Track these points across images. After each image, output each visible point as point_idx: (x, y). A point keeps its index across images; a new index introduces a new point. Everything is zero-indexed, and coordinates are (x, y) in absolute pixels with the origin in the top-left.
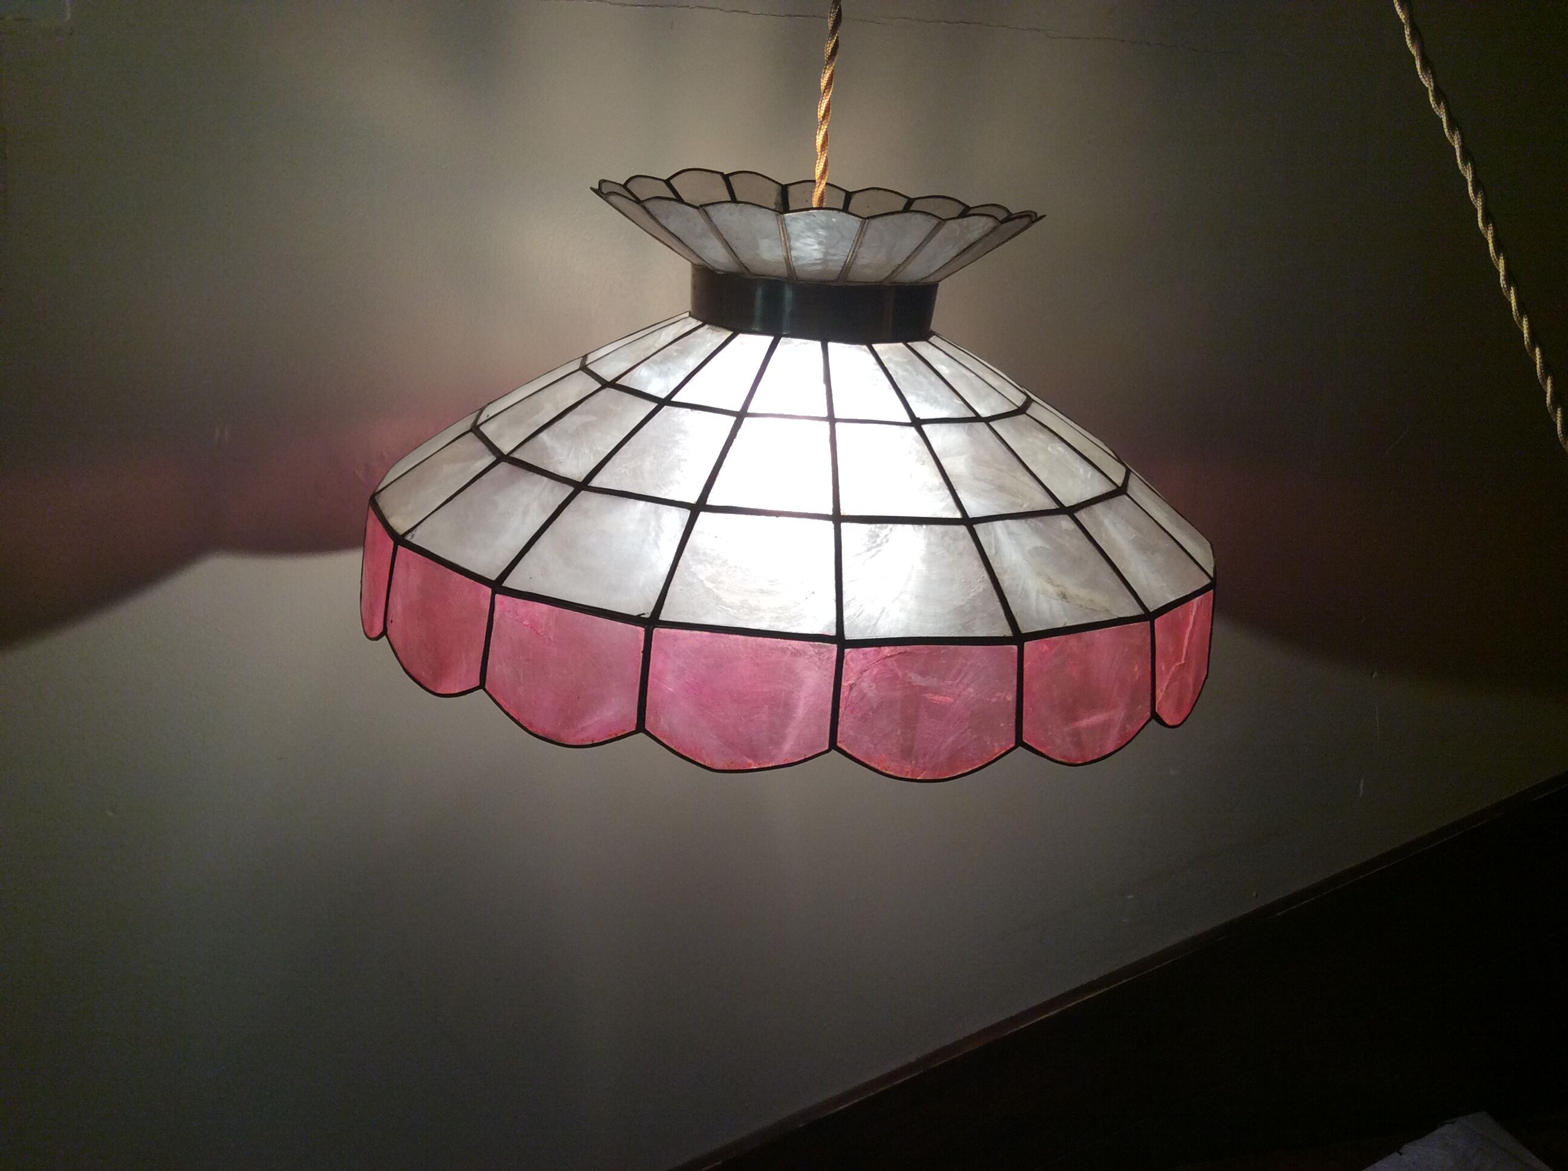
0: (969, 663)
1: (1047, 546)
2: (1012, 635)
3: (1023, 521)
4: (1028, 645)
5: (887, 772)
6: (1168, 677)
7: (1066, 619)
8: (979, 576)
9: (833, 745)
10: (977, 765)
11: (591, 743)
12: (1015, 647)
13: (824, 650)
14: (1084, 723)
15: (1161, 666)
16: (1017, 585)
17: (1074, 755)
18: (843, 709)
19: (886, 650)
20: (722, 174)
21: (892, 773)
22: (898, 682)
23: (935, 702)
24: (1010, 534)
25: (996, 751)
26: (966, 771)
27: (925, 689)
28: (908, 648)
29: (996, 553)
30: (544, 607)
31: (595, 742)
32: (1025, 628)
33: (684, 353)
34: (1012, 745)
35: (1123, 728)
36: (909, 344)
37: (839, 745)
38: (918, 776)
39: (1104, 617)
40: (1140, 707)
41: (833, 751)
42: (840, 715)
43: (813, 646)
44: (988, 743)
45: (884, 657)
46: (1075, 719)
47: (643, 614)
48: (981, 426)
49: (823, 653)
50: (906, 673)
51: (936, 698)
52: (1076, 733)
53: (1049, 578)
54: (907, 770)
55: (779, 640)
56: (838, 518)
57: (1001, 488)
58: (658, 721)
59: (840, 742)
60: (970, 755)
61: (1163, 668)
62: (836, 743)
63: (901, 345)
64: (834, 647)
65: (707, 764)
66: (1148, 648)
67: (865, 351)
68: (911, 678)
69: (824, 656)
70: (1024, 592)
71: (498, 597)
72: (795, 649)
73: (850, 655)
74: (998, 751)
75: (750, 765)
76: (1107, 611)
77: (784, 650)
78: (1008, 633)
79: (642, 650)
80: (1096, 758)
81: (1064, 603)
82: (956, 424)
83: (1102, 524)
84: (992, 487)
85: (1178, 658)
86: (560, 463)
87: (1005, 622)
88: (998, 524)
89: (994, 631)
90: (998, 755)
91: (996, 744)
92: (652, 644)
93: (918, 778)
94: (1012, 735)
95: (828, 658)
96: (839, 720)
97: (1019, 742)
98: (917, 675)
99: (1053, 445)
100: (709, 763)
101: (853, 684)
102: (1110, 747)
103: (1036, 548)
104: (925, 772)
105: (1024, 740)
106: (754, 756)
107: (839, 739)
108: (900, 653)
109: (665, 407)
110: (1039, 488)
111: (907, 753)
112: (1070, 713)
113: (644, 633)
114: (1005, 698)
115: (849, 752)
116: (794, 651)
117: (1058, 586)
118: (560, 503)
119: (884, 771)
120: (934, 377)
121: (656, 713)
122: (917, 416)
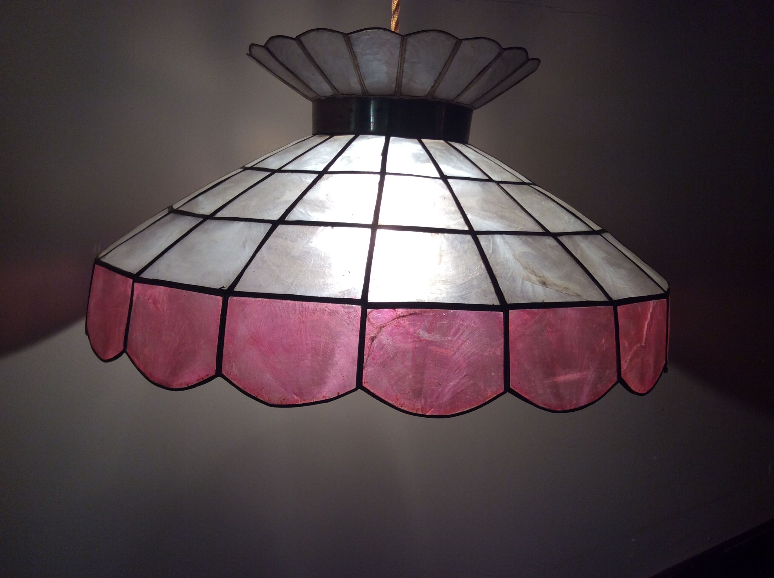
0: (466, 324)
1: (534, 252)
2: (499, 305)
3: (516, 236)
4: (512, 313)
5: (402, 408)
6: (631, 353)
7: (545, 298)
8: (478, 266)
9: (359, 385)
10: (474, 405)
11: (187, 386)
12: (501, 313)
13: (352, 310)
14: (561, 378)
15: (624, 343)
16: (507, 273)
17: (554, 403)
18: (367, 356)
19: (400, 311)
21: (406, 409)
22: (409, 337)
23: (438, 353)
24: (506, 242)
25: (489, 395)
26: (465, 410)
27: (430, 343)
28: (417, 310)
29: (492, 253)
30: (162, 288)
31: (190, 385)
32: (510, 300)
34: (502, 391)
35: (595, 387)
36: (450, 142)
37: (364, 385)
38: (427, 413)
39: (575, 299)
40: (608, 371)
41: (359, 390)
42: (365, 361)
43: (343, 307)
44: (483, 388)
45: (398, 316)
46: (554, 375)
47: (223, 287)
48: (493, 185)
49: (350, 313)
50: (416, 330)
51: (440, 350)
52: (556, 386)
53: (533, 272)
54: (418, 406)
55: (319, 303)
56: (375, 226)
57: (502, 217)
58: (231, 367)
59: (365, 383)
60: (468, 397)
61: (626, 345)
62: (362, 383)
63: (442, 141)
64: (359, 308)
65: (266, 399)
66: (613, 326)
67: (416, 142)
68: (419, 334)
69: (351, 315)
70: (512, 278)
71: (136, 284)
72: (330, 310)
73: (372, 314)
74: (490, 393)
75: (297, 401)
76: (578, 296)
77: (323, 311)
78: (496, 302)
79: (220, 313)
80: (573, 408)
81: (544, 288)
82: (473, 181)
83: (578, 245)
84: (495, 216)
85: (639, 340)
87: (495, 296)
88: (498, 238)
89: (485, 301)
90: (490, 398)
91: (488, 389)
92: (228, 309)
93: (427, 414)
94: (501, 383)
95: (354, 316)
96: (364, 365)
97: (507, 389)
98: (424, 331)
99: (546, 202)
100: (267, 399)
101: (374, 336)
102: (583, 401)
103: (525, 252)
104: (432, 410)
105: (511, 387)
106: (300, 394)
107: (364, 381)
108: (411, 314)
109: (276, 173)
110: (532, 220)
111: (418, 393)
112: (550, 369)
113: (222, 301)
114: (494, 353)
115: (372, 391)
116: (329, 311)
117: (540, 277)
119: (400, 407)
120: (462, 158)
121: (230, 361)
122: (445, 174)
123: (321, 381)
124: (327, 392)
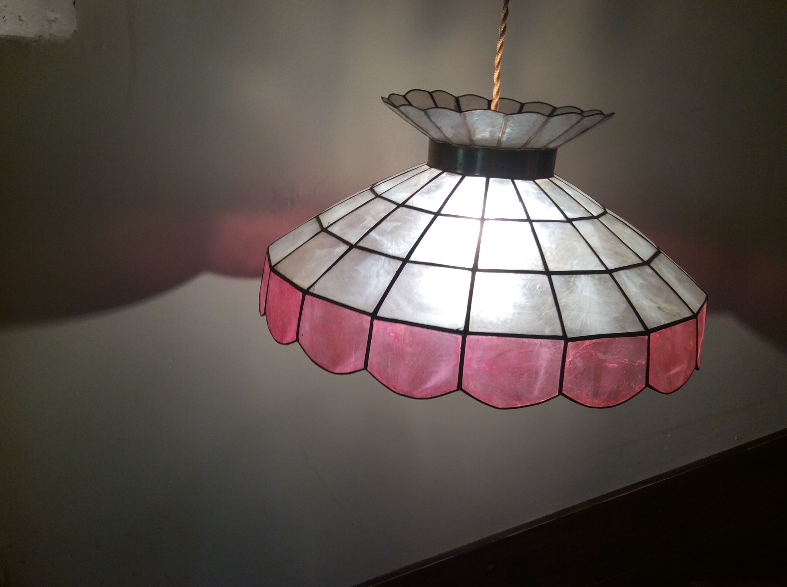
0: (625, 346)
1: (645, 283)
2: (644, 331)
3: (631, 270)
4: (651, 335)
5: (586, 404)
7: (664, 320)
8: (622, 300)
9: (561, 393)
10: (628, 397)
12: (646, 337)
13: (557, 343)
14: (672, 372)
15: (699, 340)
16: (640, 304)
17: (668, 388)
18: (566, 374)
19: (587, 342)
20: (428, 92)
21: (588, 405)
22: (592, 358)
23: (609, 367)
24: (628, 277)
27: (605, 361)
28: (597, 340)
29: (625, 287)
30: (403, 326)
31: (433, 396)
32: (650, 326)
33: (439, 187)
34: (644, 386)
35: (686, 373)
36: (550, 179)
37: (563, 392)
38: (601, 405)
39: (678, 318)
40: (692, 362)
41: (560, 396)
42: (564, 377)
43: (551, 342)
44: (633, 386)
45: (586, 345)
46: (669, 371)
47: (459, 328)
49: (557, 345)
50: (597, 353)
51: (610, 365)
52: (669, 377)
53: (651, 300)
54: (595, 402)
55: (533, 339)
56: (548, 273)
57: (616, 253)
58: (469, 384)
60: (624, 393)
62: (562, 391)
63: (546, 180)
64: (562, 342)
65: (495, 405)
66: (695, 331)
68: (598, 356)
69: (557, 347)
70: (644, 307)
71: (375, 321)
73: (570, 345)
74: (637, 390)
75: (517, 405)
76: (679, 314)
77: (535, 344)
78: (642, 329)
79: (461, 347)
80: (675, 389)
81: (661, 312)
82: (586, 220)
83: (662, 269)
84: (612, 253)
86: (388, 248)
87: (640, 324)
88: (622, 273)
89: (635, 329)
90: (637, 392)
91: (637, 386)
92: (466, 344)
93: (601, 406)
94: (644, 381)
95: (559, 347)
96: (564, 379)
97: (648, 385)
98: (601, 354)
100: (496, 404)
101: (571, 361)
102: (681, 383)
103: (641, 284)
104: (604, 403)
105: (650, 384)
106: (519, 400)
107: (563, 389)
108: (594, 343)
109: (438, 217)
110: (631, 252)
111: (596, 394)
112: (668, 368)
113: (461, 338)
114: (642, 363)
115: (568, 395)
116: (541, 345)
117: (656, 303)
119: (584, 404)
120: (567, 196)
121: (468, 380)
122: (568, 217)
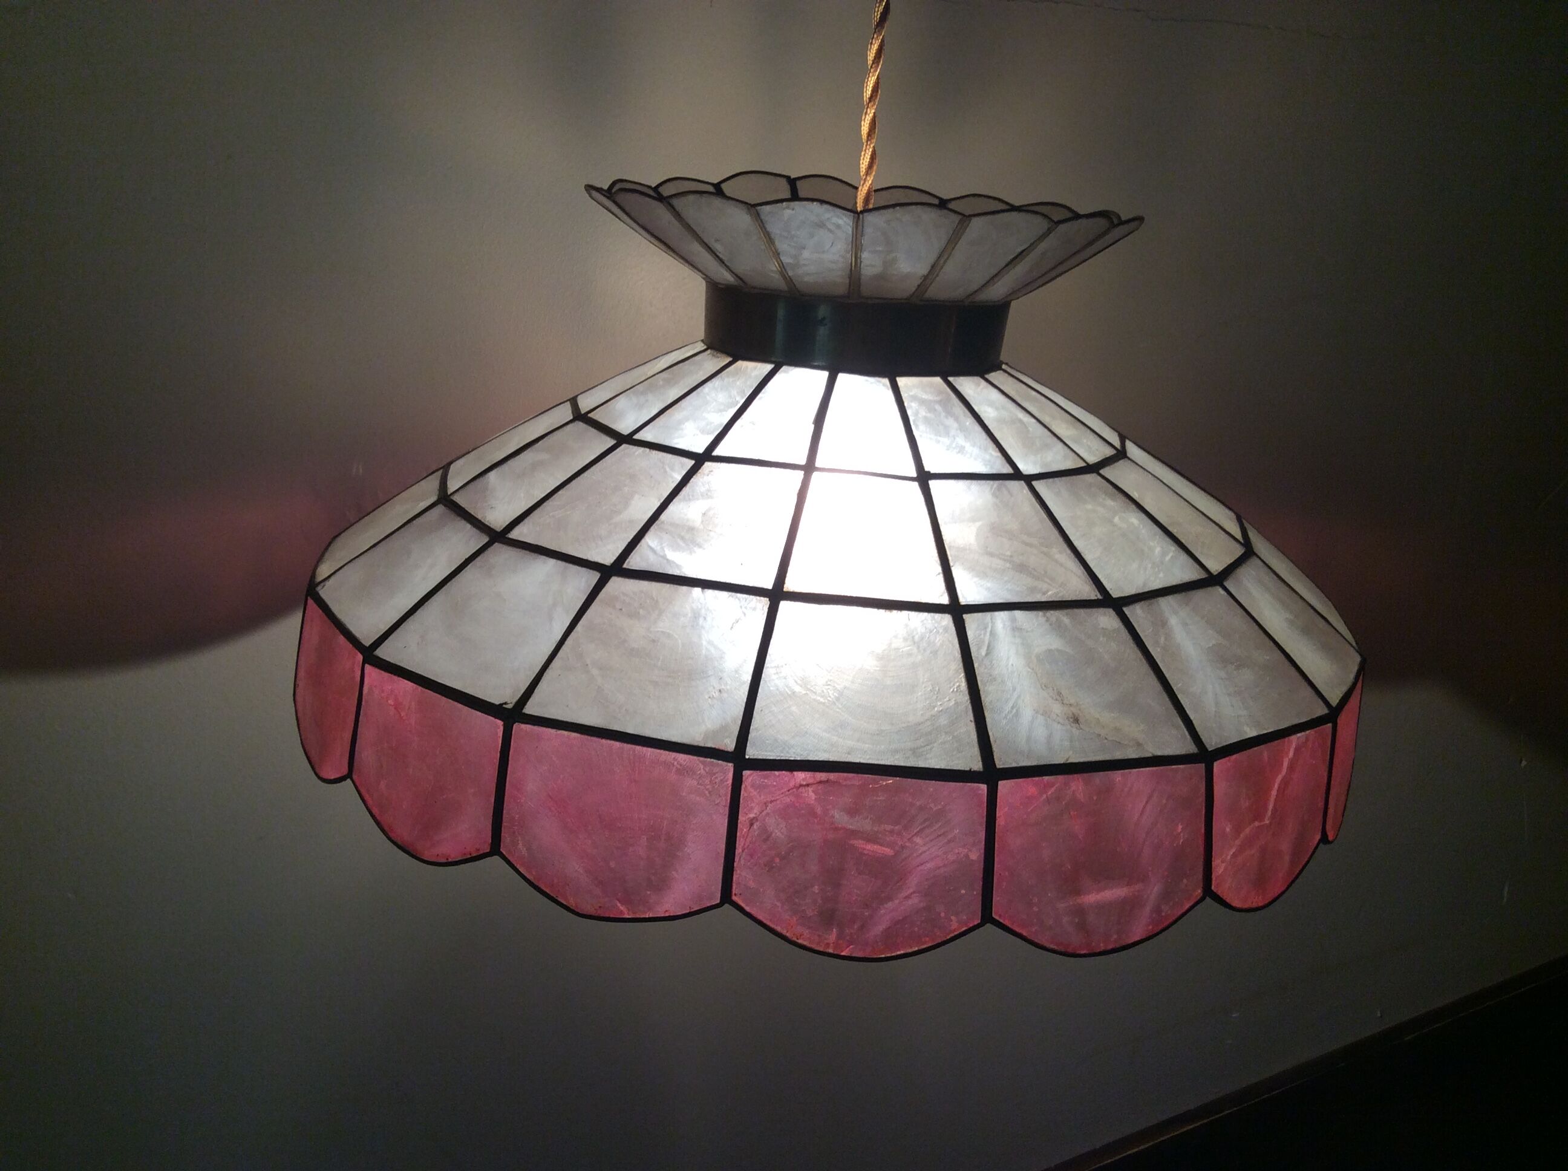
0: (918, 803)
1: (1068, 650)
2: (982, 770)
3: (1040, 613)
4: (1004, 786)
5: (800, 941)
6: (1238, 842)
7: (1071, 753)
8: (954, 685)
9: (727, 897)
10: (925, 943)
11: (446, 861)
12: (984, 787)
13: (716, 770)
14: (1091, 898)
15: (1222, 826)
16: (1007, 701)
17: (1075, 940)
18: (740, 850)
19: (801, 776)
20: (788, 178)
21: (802, 943)
22: (816, 821)
23: (866, 852)
24: (1016, 629)
25: (953, 928)
26: (910, 951)
27: (853, 833)
28: (832, 776)
29: (987, 655)
30: (408, 685)
31: (450, 860)
32: (1002, 760)
33: (669, 383)
34: (977, 921)
35: (1157, 910)
36: (951, 379)
37: (734, 898)
38: (842, 952)
39: (1132, 754)
40: (1185, 881)
41: (727, 905)
42: (737, 859)
43: (703, 763)
44: (943, 915)
45: (797, 785)
46: (1078, 892)
47: (506, 703)
48: (1018, 488)
49: (715, 774)
50: (828, 810)
51: (869, 847)
52: (1080, 912)
53: (1059, 694)
54: (827, 939)
55: (662, 751)
56: (776, 595)
57: (1022, 568)
58: (514, 844)
59: (735, 895)
60: (916, 929)
61: (1228, 830)
62: (731, 896)
63: (938, 380)
64: (730, 766)
65: (571, 902)
66: (1202, 799)
67: (884, 385)
68: (833, 817)
69: (716, 778)
70: (1014, 711)
71: (368, 668)
72: (681, 765)
73: (751, 778)
74: (955, 925)
75: (622, 912)
76: (1139, 745)
77: (668, 765)
78: (978, 766)
79: (499, 750)
80: (1110, 947)
81: (1074, 730)
82: (979, 482)
83: (1164, 623)
84: (1008, 565)
85: (1258, 816)
86: (492, 508)
87: (975, 751)
88: (1001, 616)
89: (956, 762)
90: (956, 933)
91: (953, 918)
92: (512, 744)
93: (843, 954)
94: (977, 907)
95: (721, 780)
96: (735, 865)
97: (987, 917)
98: (843, 813)
99: (1123, 515)
100: (574, 904)
101: (754, 818)
102: (1138, 931)
103: (1050, 651)
104: (851, 947)
105: (994, 916)
106: (627, 901)
107: (734, 891)
108: (820, 782)
109: (624, 446)
110: (1079, 570)
111: (828, 917)
112: (1071, 885)
113: (502, 728)
114: (967, 856)
115: (747, 909)
116: (679, 767)
117: (1071, 705)
118: (467, 557)
119: (795, 939)
120: (970, 421)
121: (514, 832)
122: (926, 469)
123: (661, 884)
124: (671, 903)
